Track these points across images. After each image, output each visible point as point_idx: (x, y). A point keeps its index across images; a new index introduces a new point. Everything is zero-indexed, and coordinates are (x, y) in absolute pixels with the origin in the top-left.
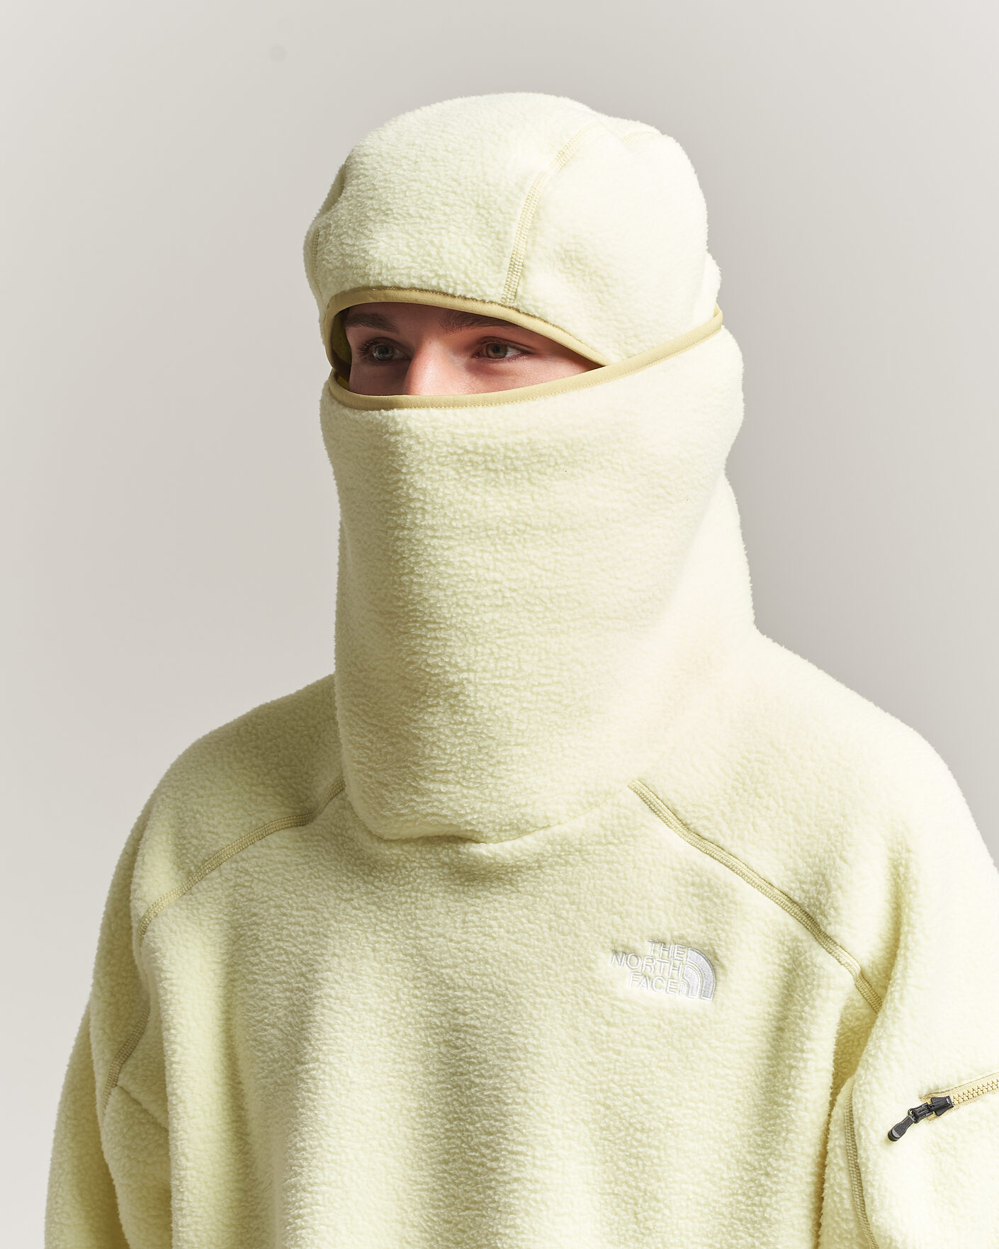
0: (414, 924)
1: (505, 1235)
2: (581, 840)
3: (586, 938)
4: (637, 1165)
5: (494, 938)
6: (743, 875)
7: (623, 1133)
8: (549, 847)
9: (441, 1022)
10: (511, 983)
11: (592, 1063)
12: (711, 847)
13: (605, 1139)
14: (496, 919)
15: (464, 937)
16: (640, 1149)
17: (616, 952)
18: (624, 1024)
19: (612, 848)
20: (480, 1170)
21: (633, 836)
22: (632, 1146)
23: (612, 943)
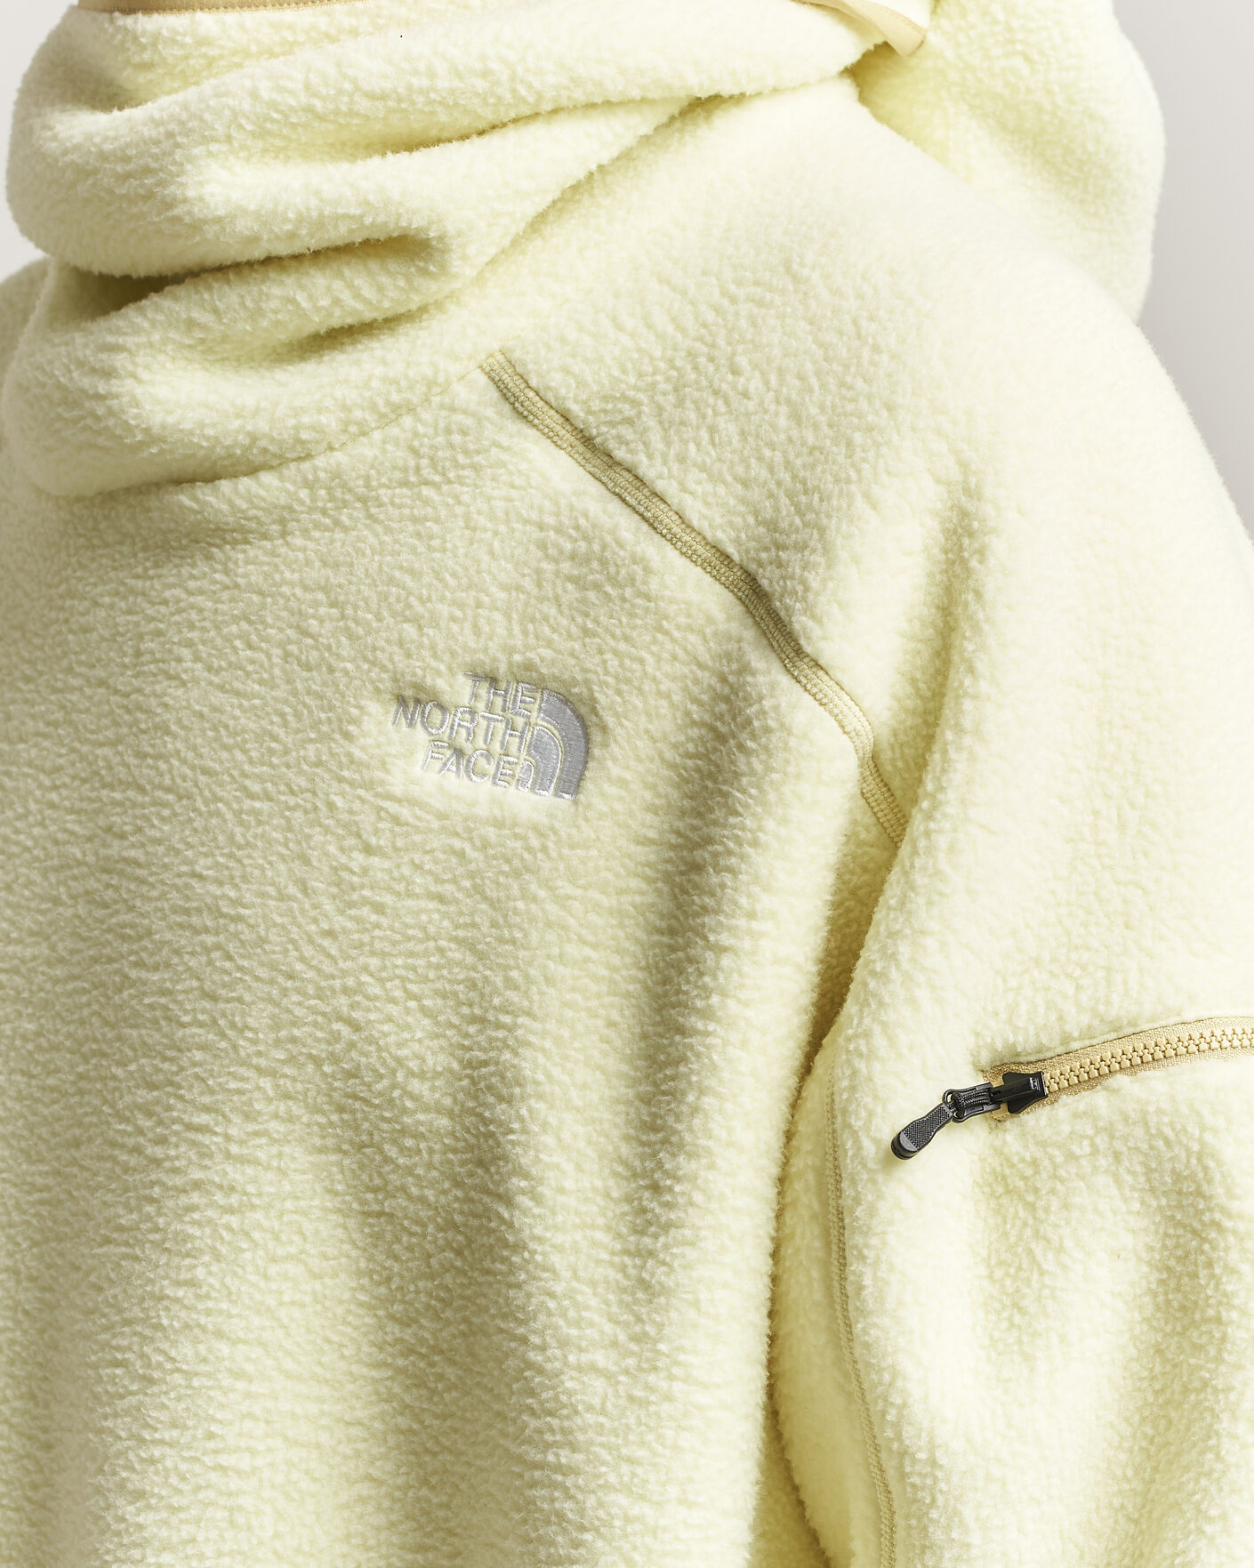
0: (65, 663)
1: (177, 1300)
2: (367, 478)
3: (346, 673)
4: (419, 1152)
5: (184, 684)
6: (672, 540)
7: (385, 1082)
8: (304, 494)
9: (84, 854)
10: (206, 771)
11: (330, 934)
12: (623, 479)
13: (355, 1097)
14: (190, 644)
15: (136, 683)
16: (421, 1117)
17: (401, 701)
18: (396, 849)
19: (426, 491)
20: (133, 1161)
21: (476, 468)
22: (405, 1111)
23: (395, 680)
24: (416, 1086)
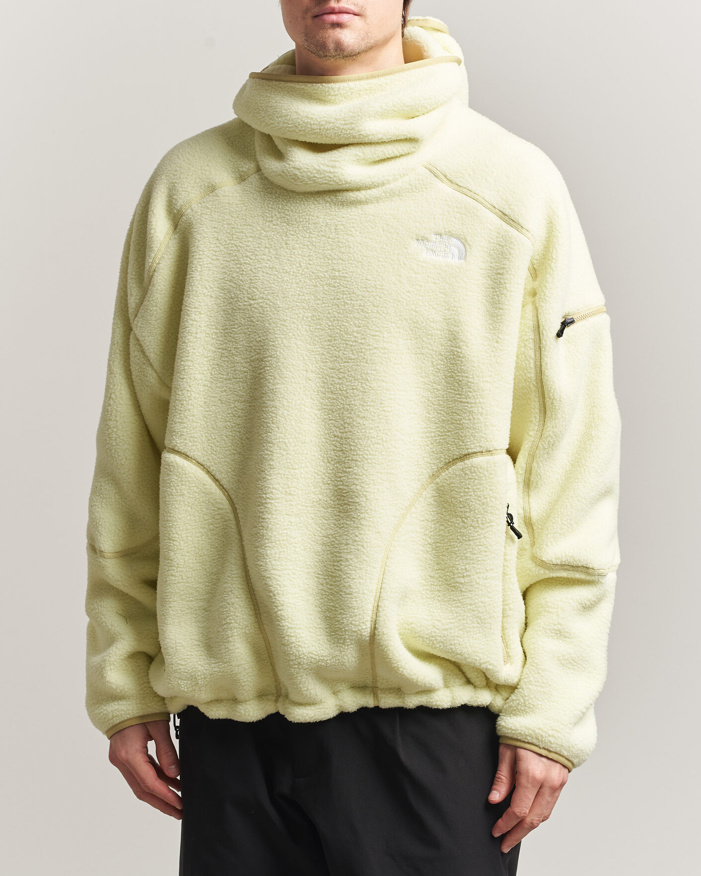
1: (371, 374)
3: (403, 234)
4: (432, 339)
5: (353, 236)
6: (482, 203)
7: (424, 324)
10: (365, 256)
11: (409, 292)
12: (465, 191)
13: (416, 327)
14: (353, 227)
15: (337, 236)
16: (433, 331)
17: (418, 240)
18: (423, 273)
20: (354, 344)
22: (429, 330)
23: (416, 235)
24: (432, 324)
